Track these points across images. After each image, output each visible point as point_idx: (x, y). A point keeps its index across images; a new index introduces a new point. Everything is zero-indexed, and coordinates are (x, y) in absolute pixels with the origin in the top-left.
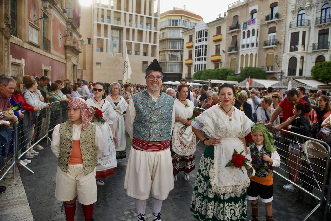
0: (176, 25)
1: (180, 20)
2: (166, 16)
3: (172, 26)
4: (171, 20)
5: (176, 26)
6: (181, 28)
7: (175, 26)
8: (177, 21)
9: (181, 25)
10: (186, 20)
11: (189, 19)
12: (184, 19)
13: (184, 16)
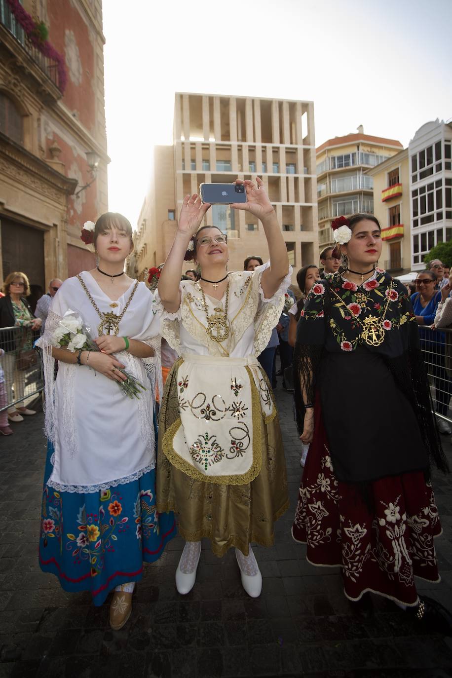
0: (347, 164)
1: (354, 155)
2: (324, 153)
3: (337, 169)
4: (334, 158)
5: (347, 168)
6: (358, 169)
7: (344, 168)
8: (347, 157)
9: (358, 164)
10: (367, 153)
11: (374, 150)
12: (363, 152)
13: (364, 144)
